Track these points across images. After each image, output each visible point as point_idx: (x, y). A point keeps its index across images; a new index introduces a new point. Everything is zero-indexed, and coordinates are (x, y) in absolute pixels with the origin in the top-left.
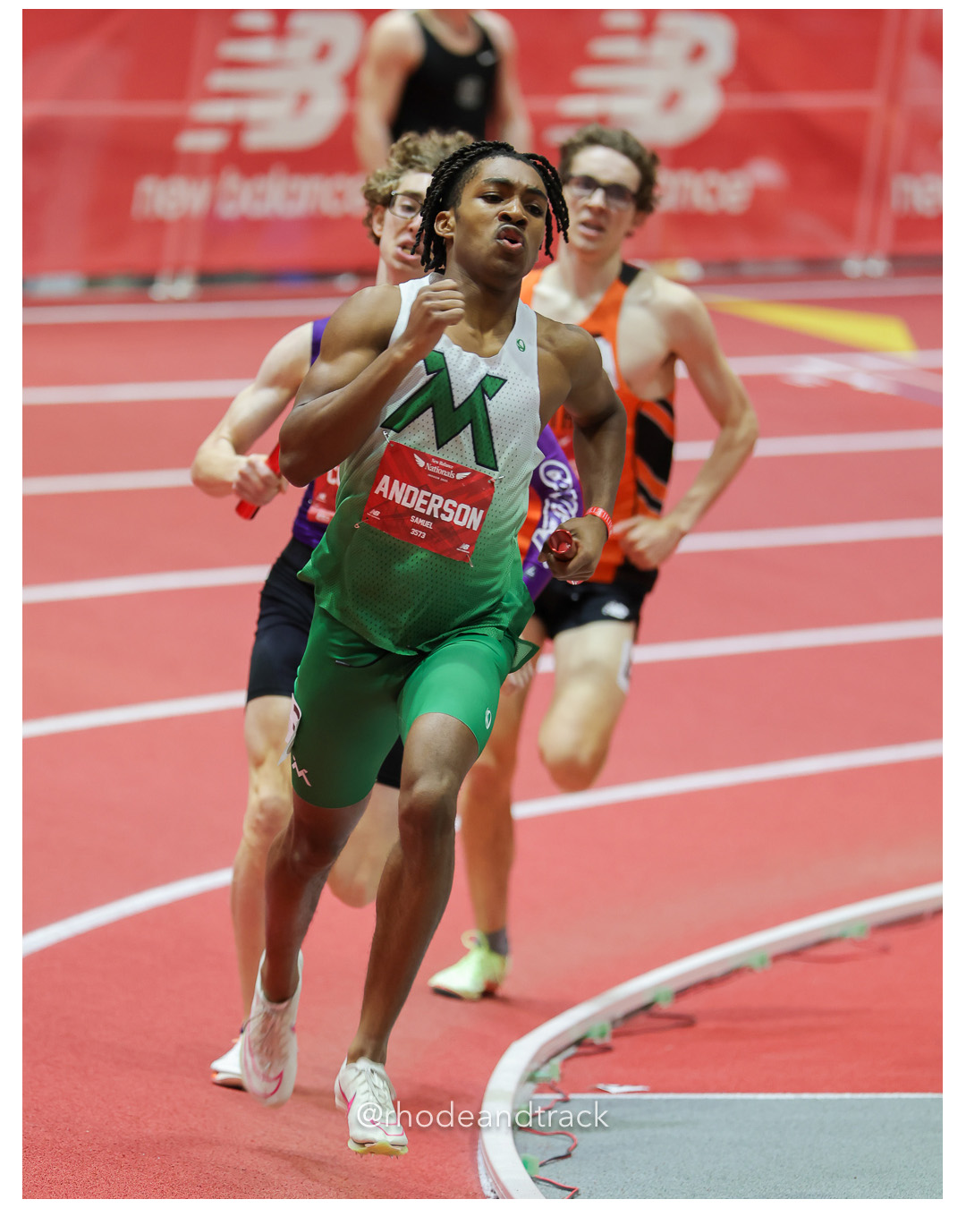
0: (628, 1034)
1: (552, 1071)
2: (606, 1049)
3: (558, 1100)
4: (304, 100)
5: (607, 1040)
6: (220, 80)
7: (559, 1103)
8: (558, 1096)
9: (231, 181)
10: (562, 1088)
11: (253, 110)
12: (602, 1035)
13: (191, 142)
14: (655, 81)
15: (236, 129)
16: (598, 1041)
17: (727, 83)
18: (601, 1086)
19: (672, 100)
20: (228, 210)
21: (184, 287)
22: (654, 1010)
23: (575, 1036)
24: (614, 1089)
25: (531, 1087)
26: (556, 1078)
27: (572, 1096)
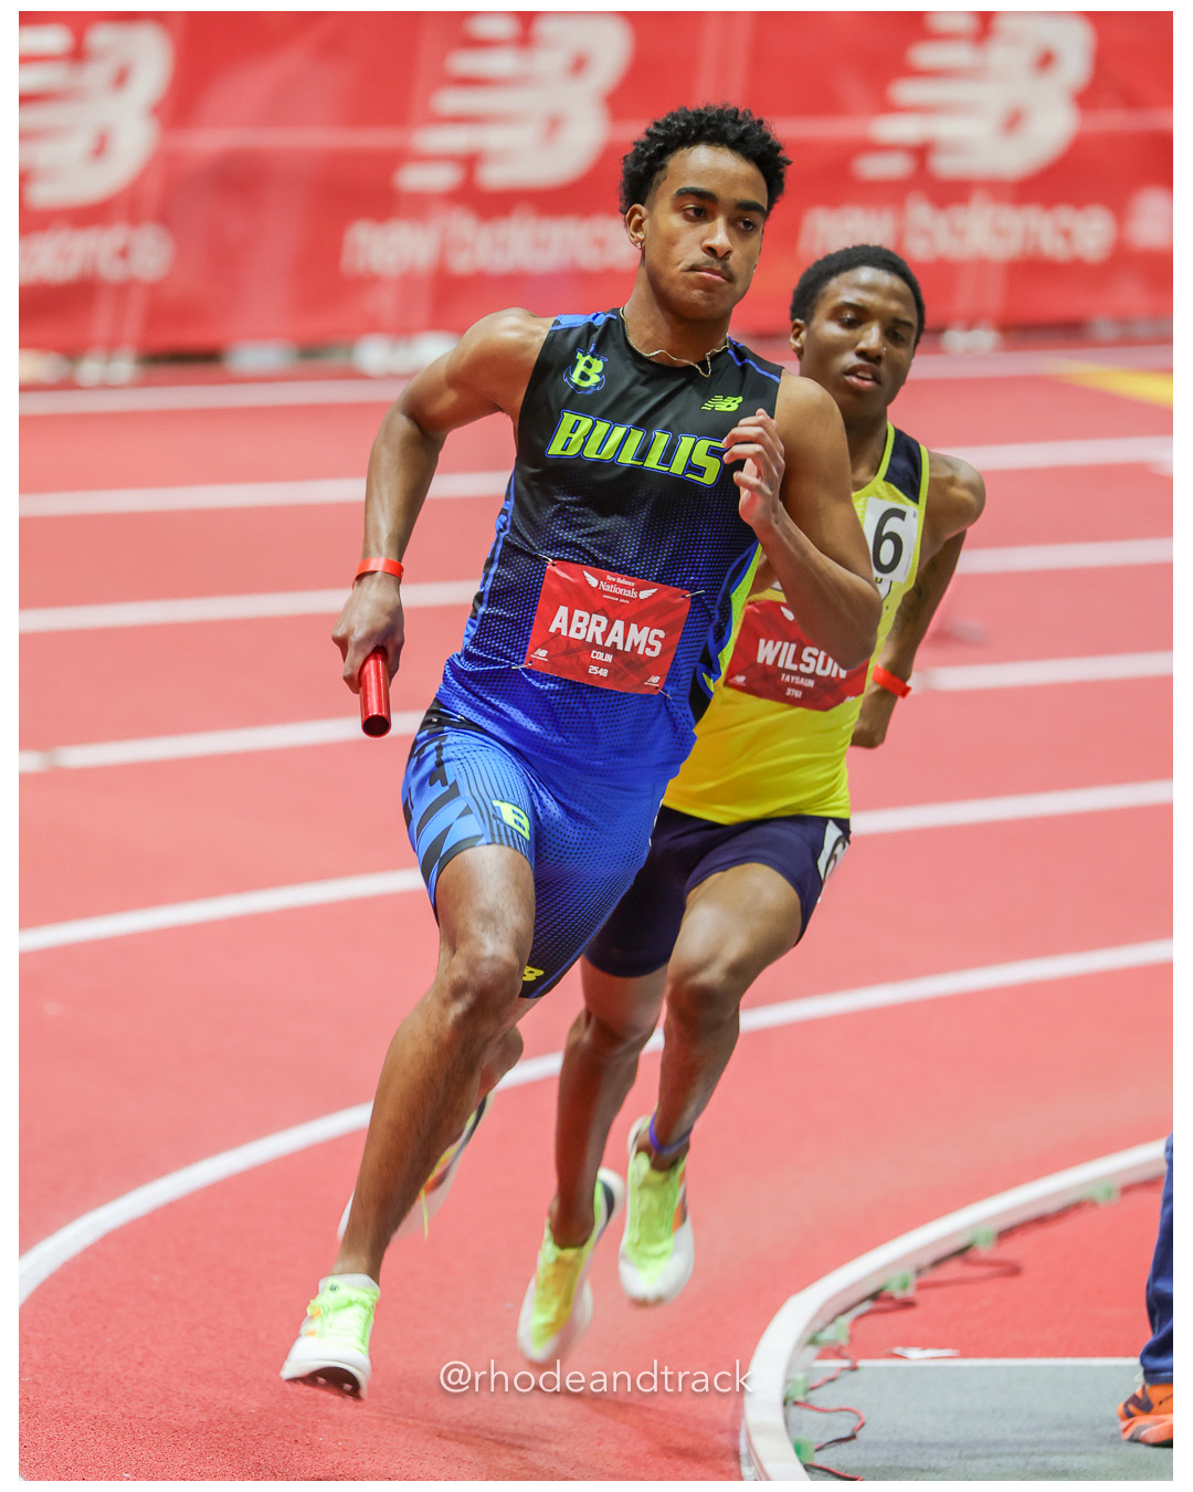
0: (937, 1285)
1: (838, 1332)
2: (907, 1304)
3: (843, 1369)
4: (554, 125)
5: (910, 1293)
6: (451, 101)
7: (844, 1372)
8: (846, 1363)
10: (849, 1351)
12: (904, 1286)
13: (414, 178)
14: (993, 97)
15: (470, 162)
16: (899, 1294)
17: (1086, 100)
18: (898, 1350)
19: (1014, 121)
20: (461, 263)
22: (971, 1254)
23: (870, 1288)
24: (914, 1354)
25: (812, 1351)
26: (844, 1341)
27: (862, 1363)
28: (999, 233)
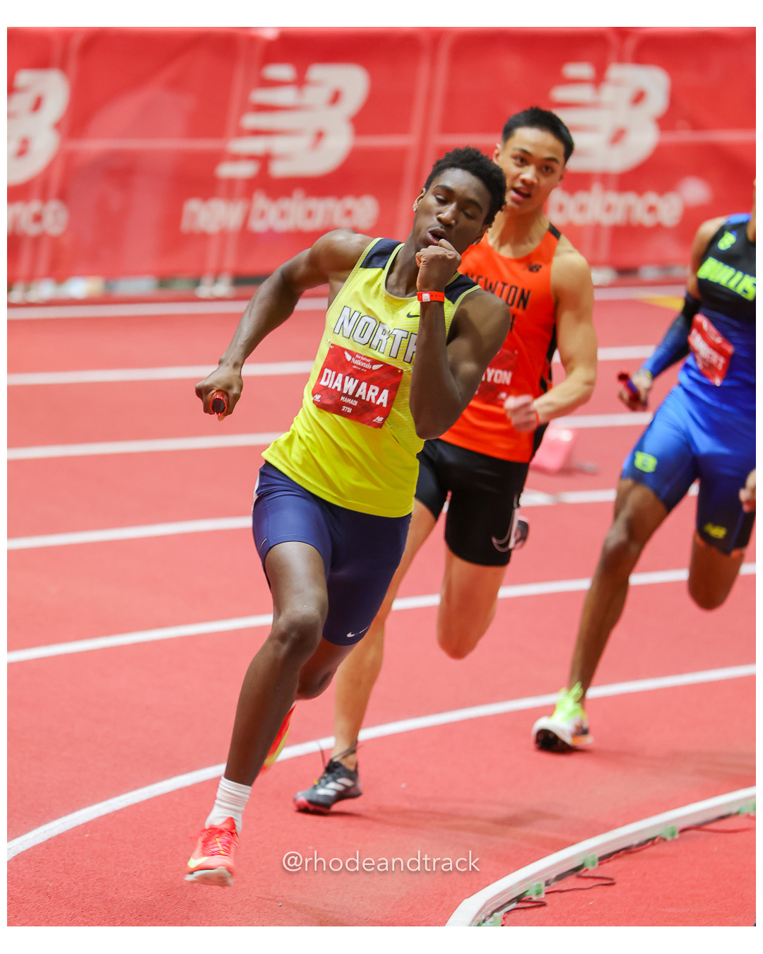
0: (559, 892)
1: (497, 921)
2: (540, 904)
4: (320, 135)
5: (542, 897)
6: (251, 121)
9: (261, 202)
11: (278, 145)
12: (538, 893)
13: (227, 170)
14: (605, 120)
15: (264, 160)
16: (534, 898)
19: (618, 136)
20: (258, 225)
21: (223, 288)
22: (582, 872)
23: (516, 893)
28: (609, 208)
